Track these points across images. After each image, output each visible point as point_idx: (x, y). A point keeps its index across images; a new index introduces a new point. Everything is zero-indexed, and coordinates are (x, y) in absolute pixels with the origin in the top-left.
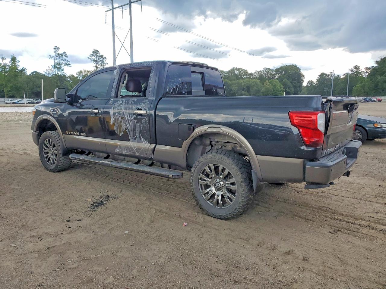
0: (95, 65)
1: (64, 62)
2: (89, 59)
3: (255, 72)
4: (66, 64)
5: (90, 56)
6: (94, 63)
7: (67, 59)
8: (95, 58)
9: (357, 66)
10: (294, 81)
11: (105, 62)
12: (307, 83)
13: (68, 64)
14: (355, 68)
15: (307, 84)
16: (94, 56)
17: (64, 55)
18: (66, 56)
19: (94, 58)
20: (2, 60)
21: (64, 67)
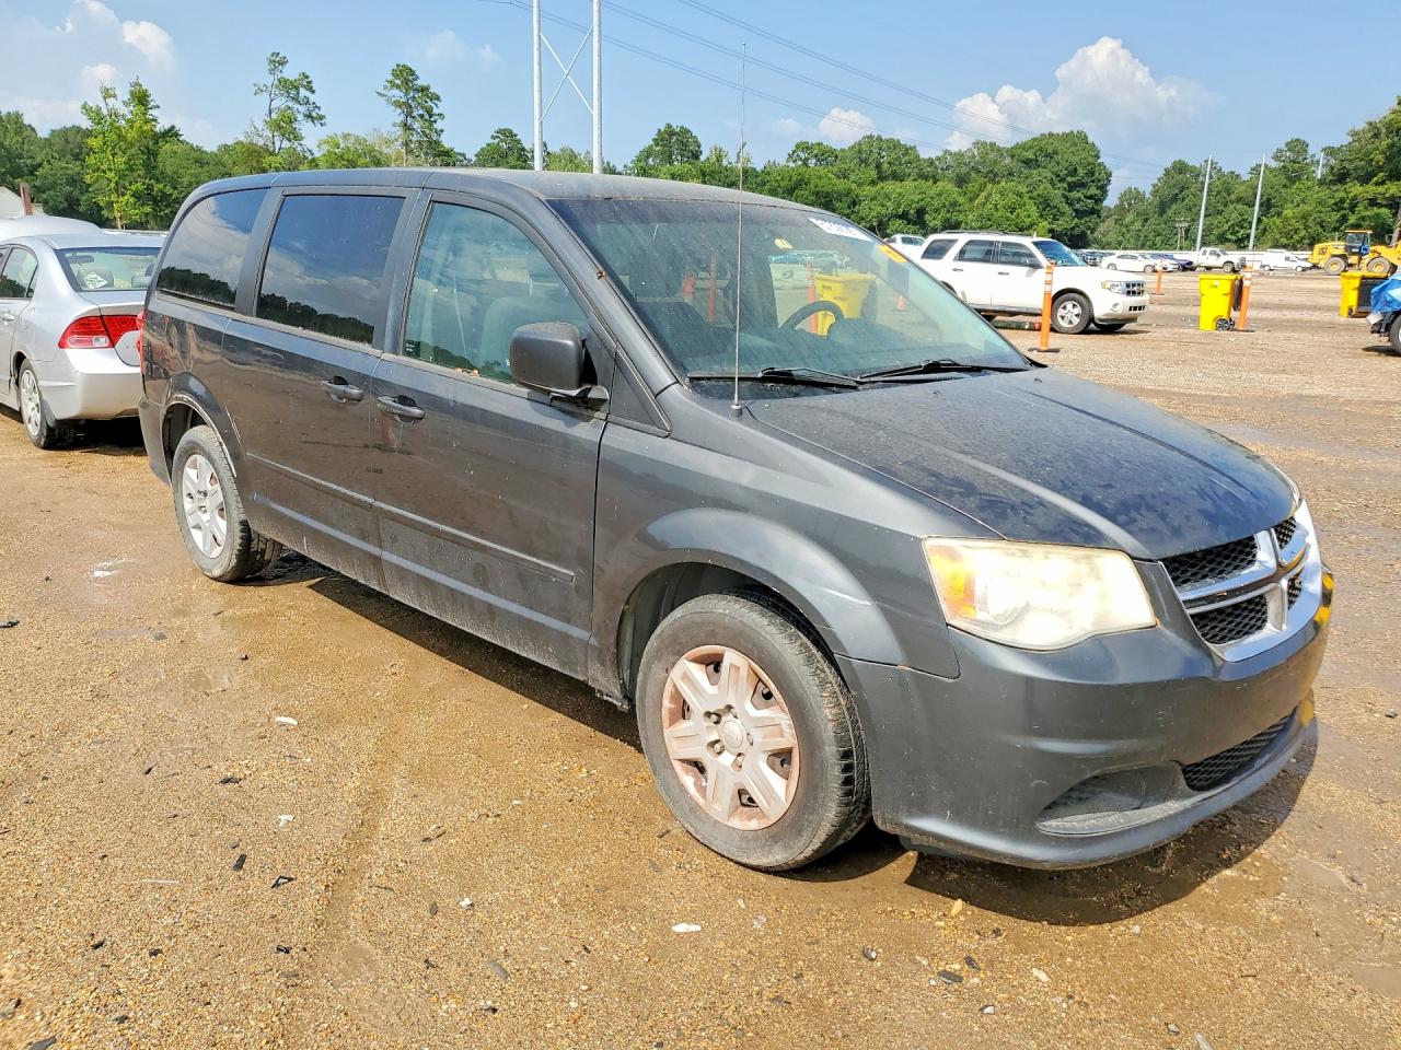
1: (303, 109)
3: (940, 154)
4: (309, 116)
6: (399, 111)
7: (312, 98)
9: (1298, 140)
10: (1074, 195)
11: (435, 111)
12: (1120, 199)
13: (314, 114)
14: (1289, 150)
15: (1117, 202)
16: (398, 87)
17: (303, 86)
19: (398, 94)
20: (105, 98)
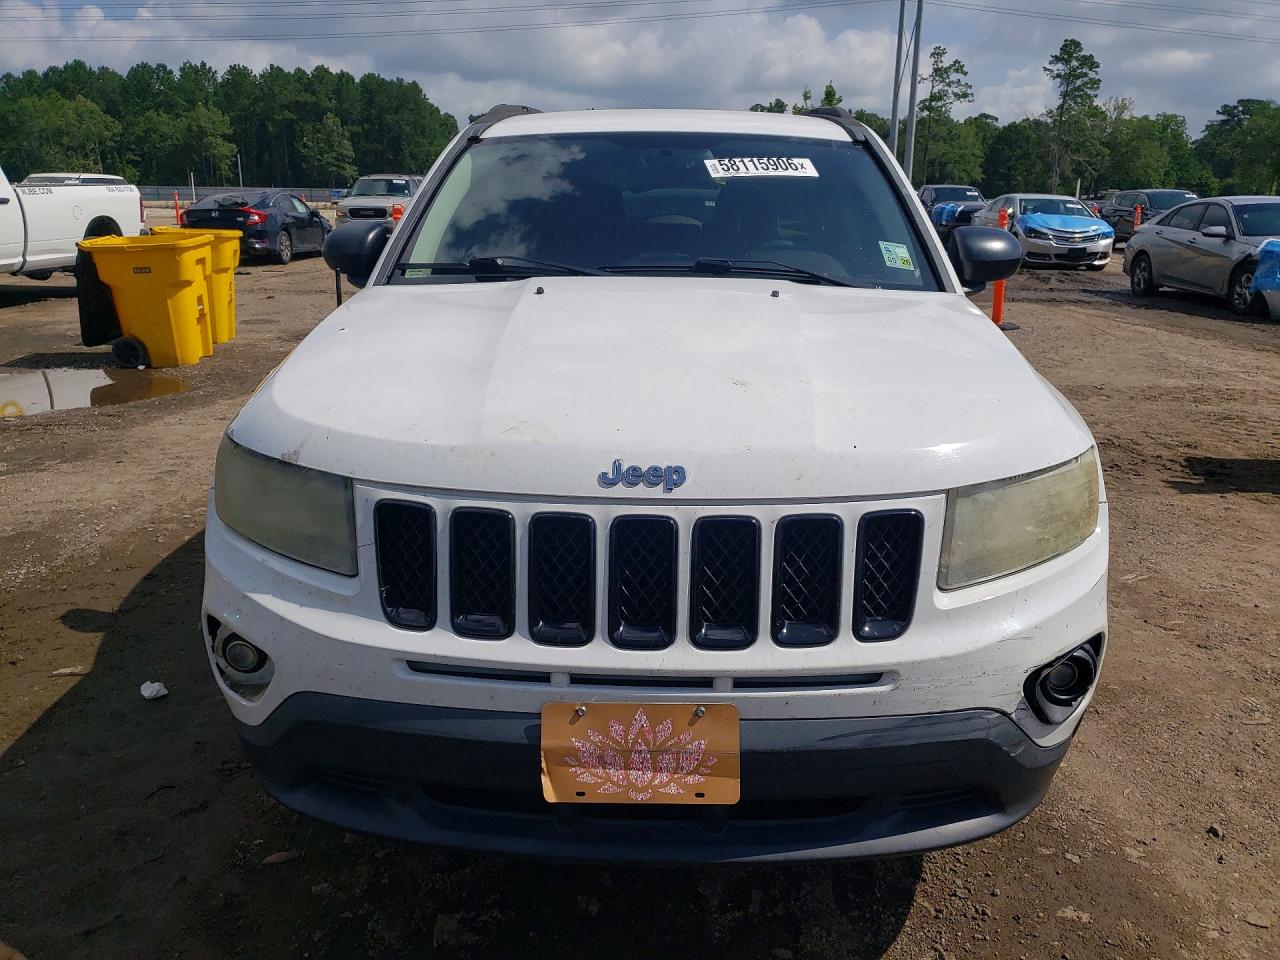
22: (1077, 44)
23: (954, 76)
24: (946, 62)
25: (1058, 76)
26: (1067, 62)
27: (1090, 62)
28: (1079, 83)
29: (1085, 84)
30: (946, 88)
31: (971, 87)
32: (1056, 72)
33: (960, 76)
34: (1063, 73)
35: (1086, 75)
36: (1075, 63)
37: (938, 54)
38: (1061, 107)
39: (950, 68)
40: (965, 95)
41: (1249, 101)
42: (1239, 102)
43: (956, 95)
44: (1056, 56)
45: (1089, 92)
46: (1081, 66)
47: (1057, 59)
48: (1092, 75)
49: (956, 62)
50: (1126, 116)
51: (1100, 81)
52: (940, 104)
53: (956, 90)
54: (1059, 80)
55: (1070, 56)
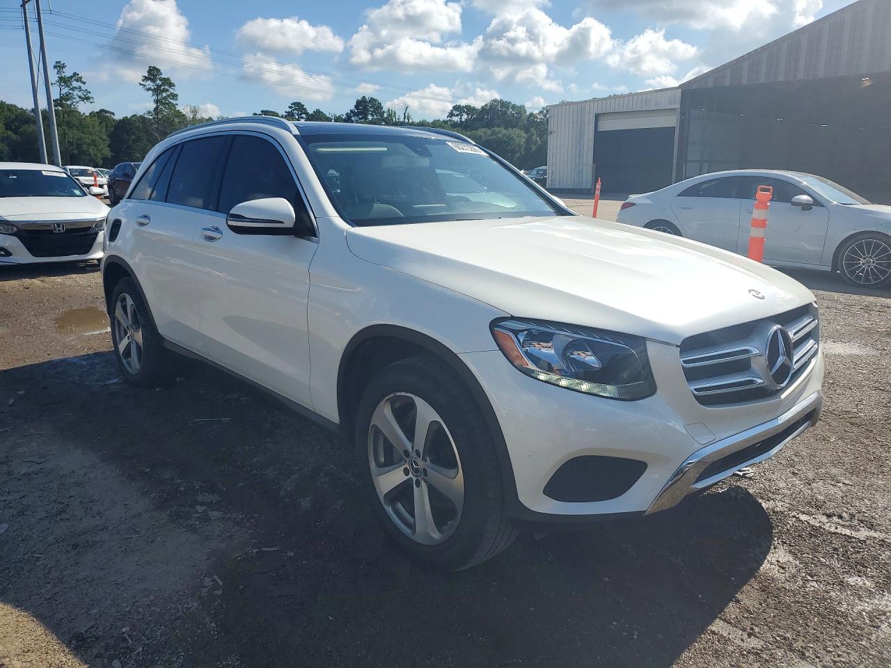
0: (155, 97)
2: (142, 86)
5: (143, 80)
8: (152, 84)
18: (79, 80)
21: (78, 104)
22: (158, 70)
23: (75, 84)
24: (68, 73)
25: (149, 89)
26: (153, 81)
27: (167, 82)
28: (164, 95)
29: (168, 96)
30: (71, 91)
31: (90, 92)
32: (148, 87)
33: (79, 84)
34: (153, 88)
35: (167, 91)
36: (159, 82)
37: (59, 67)
38: (156, 109)
39: (71, 77)
40: (88, 98)
41: (266, 111)
42: (262, 111)
43: (80, 97)
44: (145, 77)
45: (172, 101)
46: (163, 84)
47: (146, 79)
48: (171, 91)
49: (75, 74)
50: (199, 116)
51: (177, 95)
52: (69, 102)
53: (80, 94)
54: (151, 92)
55: (156, 76)
